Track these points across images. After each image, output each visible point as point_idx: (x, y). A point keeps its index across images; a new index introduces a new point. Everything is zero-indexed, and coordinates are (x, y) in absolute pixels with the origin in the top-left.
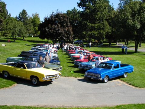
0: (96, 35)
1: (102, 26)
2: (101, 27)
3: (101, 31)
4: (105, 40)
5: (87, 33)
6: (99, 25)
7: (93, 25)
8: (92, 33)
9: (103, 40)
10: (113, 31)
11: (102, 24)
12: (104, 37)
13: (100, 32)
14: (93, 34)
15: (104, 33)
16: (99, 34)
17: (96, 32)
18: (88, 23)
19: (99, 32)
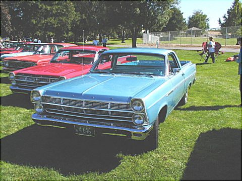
0: (56, 26)
1: (65, 10)
2: (63, 11)
3: (64, 19)
4: (70, 33)
5: (38, 23)
6: (59, 8)
7: (49, 8)
8: (47, 23)
9: (67, 34)
10: (82, 17)
11: (64, 6)
12: (68, 29)
13: (62, 20)
14: (50, 23)
15: (69, 21)
16: (60, 24)
17: (54, 20)
18: (38, 3)
19: (59, 20)
